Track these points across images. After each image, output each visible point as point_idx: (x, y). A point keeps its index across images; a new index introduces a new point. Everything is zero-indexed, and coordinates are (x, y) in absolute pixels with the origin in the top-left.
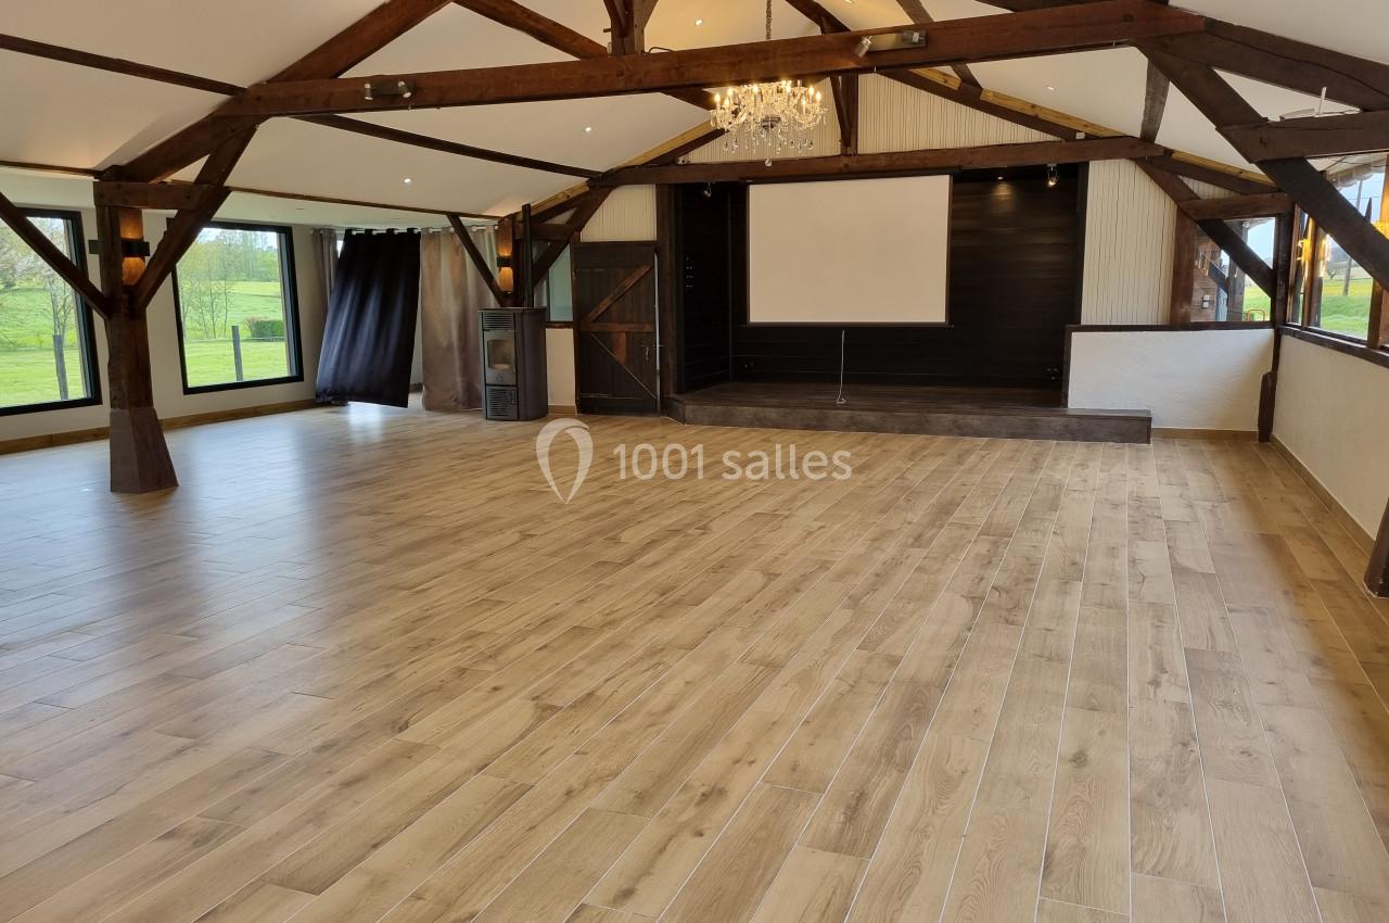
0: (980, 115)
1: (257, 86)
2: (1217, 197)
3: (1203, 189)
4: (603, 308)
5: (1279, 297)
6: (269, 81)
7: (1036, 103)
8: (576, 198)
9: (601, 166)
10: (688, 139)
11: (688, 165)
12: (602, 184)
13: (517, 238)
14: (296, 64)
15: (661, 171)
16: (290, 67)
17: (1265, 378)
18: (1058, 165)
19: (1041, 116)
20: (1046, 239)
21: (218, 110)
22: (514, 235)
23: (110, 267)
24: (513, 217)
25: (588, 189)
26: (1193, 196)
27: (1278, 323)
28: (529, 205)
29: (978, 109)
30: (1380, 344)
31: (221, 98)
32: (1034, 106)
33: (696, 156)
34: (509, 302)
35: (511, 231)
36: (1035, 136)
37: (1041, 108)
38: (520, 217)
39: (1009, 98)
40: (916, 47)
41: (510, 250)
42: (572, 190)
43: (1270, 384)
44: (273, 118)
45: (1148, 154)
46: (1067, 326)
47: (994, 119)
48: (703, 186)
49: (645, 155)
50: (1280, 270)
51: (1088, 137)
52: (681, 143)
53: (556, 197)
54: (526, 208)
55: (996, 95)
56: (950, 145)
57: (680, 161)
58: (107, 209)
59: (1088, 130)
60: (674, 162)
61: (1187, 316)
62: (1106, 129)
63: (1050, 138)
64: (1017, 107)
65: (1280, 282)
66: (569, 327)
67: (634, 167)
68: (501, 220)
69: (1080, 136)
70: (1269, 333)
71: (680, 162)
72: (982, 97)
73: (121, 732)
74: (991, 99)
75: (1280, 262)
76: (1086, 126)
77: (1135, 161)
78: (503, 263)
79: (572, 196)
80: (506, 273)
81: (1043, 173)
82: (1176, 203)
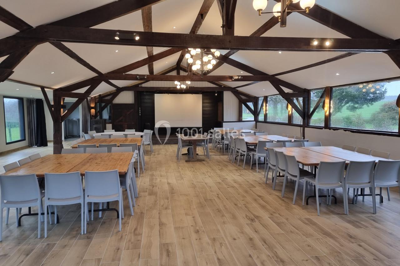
2: (245, 99)
3: (243, 97)
4: (120, 119)
5: (256, 116)
9: (120, 86)
11: (142, 87)
12: (120, 90)
13: (96, 102)
15: (134, 88)
18: (218, 91)
19: (216, 83)
22: (95, 102)
23: (57, 111)
25: (116, 91)
27: (256, 120)
28: (101, 94)
30: (292, 123)
33: (144, 85)
34: (93, 118)
35: (94, 100)
36: (214, 86)
38: (97, 97)
41: (94, 105)
42: (112, 91)
45: (234, 91)
46: (222, 121)
49: (131, 84)
51: (224, 87)
52: (140, 82)
53: (107, 93)
54: (99, 95)
57: (140, 86)
58: (57, 98)
59: (224, 86)
61: (241, 119)
62: (227, 86)
63: (217, 86)
65: (256, 113)
66: (110, 123)
67: (129, 87)
69: (223, 86)
70: (255, 122)
77: (232, 92)
78: (92, 108)
79: (112, 93)
80: (93, 111)
81: (215, 93)
82: (239, 99)
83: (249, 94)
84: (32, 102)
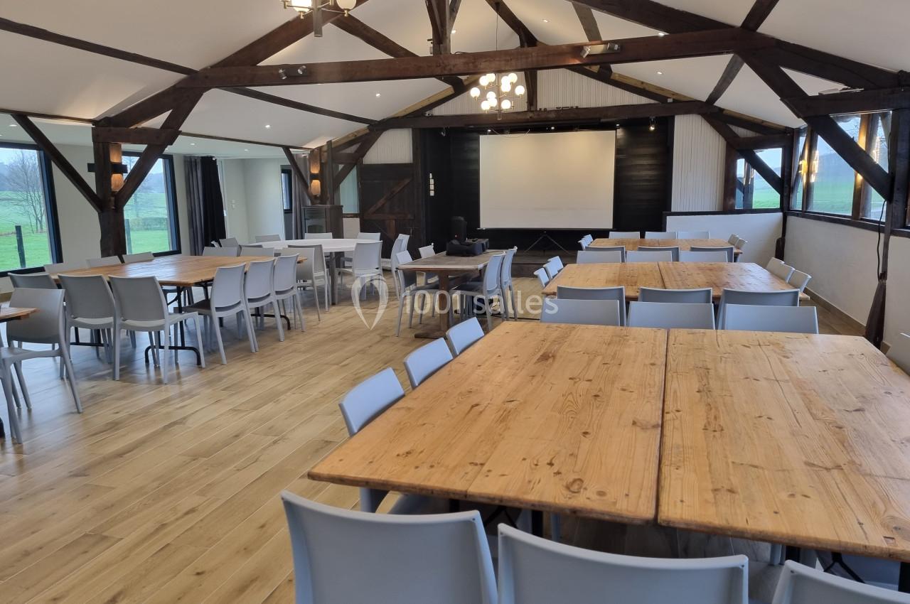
0: (610, 87)
1: (205, 69)
2: (748, 136)
3: (742, 132)
4: (379, 204)
5: (785, 194)
6: (212, 67)
7: (645, 81)
8: (361, 137)
9: (377, 117)
10: (432, 101)
11: (432, 117)
12: (377, 128)
13: (323, 161)
14: (231, 56)
15: (415, 120)
16: (226, 59)
17: (778, 241)
18: (656, 117)
19: (647, 89)
20: (645, 162)
21: (177, 84)
22: (321, 160)
23: (103, 180)
24: (320, 148)
25: (368, 131)
26: (736, 136)
27: (785, 208)
28: (331, 141)
29: (609, 84)
30: (860, 217)
31: (182, 76)
32: (642, 83)
33: (437, 111)
34: (318, 201)
35: (319, 158)
36: (643, 100)
37: (647, 84)
38: (325, 149)
39: (627, 78)
40: (615, 53)
41: (319, 168)
42: (358, 132)
43: (781, 244)
44: (213, 89)
45: (710, 111)
46: (664, 212)
47: (619, 90)
48: (441, 129)
49: (405, 111)
50: (785, 179)
51: (675, 101)
52: (427, 103)
53: (347, 137)
54: (329, 143)
55: (620, 75)
56: (593, 105)
58: (101, 145)
59: (674, 97)
60: (423, 115)
61: (733, 205)
62: (685, 97)
63: (652, 101)
64: (632, 83)
65: (786, 186)
66: (357, 217)
67: (398, 117)
68: (313, 151)
69: (670, 100)
70: (780, 215)
71: (427, 115)
72: (612, 77)
73: (234, 435)
74: (617, 78)
75: (786, 174)
76: (673, 95)
77: (702, 115)
78: (314, 177)
79: (358, 135)
80: (316, 184)
81: (647, 122)
82: (726, 140)
83: (763, 121)
84: (193, 164)
